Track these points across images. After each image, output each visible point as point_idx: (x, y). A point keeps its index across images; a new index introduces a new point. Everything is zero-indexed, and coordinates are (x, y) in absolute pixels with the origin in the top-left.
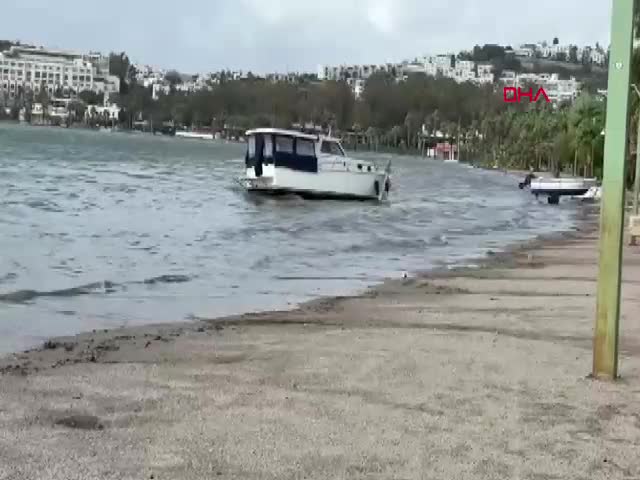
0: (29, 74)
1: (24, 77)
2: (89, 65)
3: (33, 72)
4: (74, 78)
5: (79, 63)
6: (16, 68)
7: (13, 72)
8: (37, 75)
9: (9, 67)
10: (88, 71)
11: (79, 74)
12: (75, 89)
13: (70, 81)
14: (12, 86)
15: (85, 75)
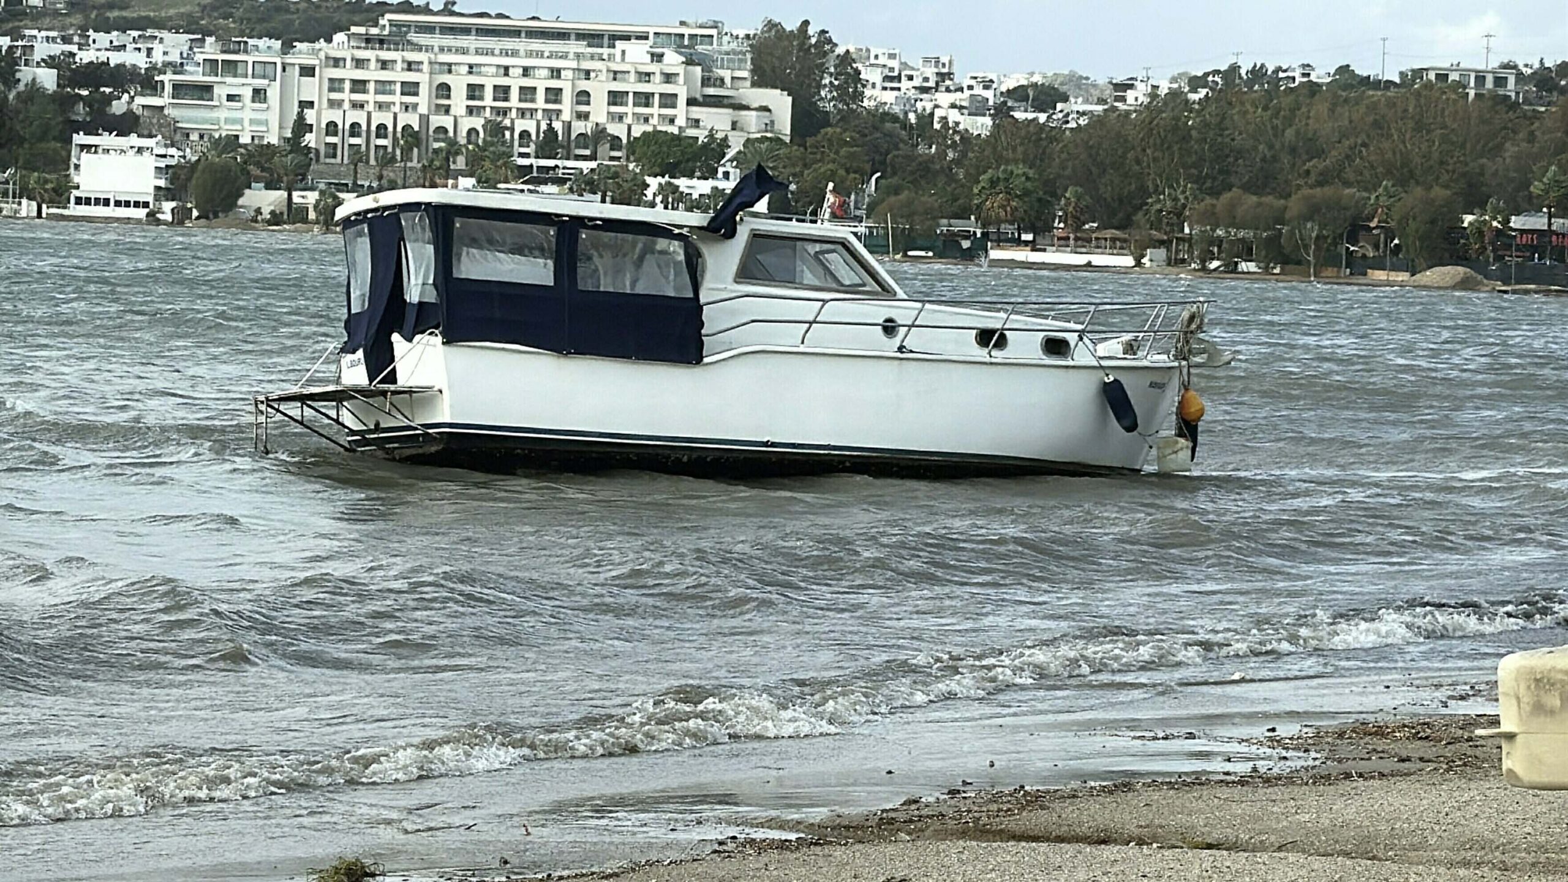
0: (444, 90)
1: (423, 101)
2: (673, 60)
3: (459, 83)
4: (616, 98)
5: (637, 53)
6: (399, 75)
7: (383, 87)
8: (474, 91)
9: (372, 74)
10: (668, 78)
11: (631, 86)
12: (617, 130)
13: (599, 110)
14: (382, 130)
15: (656, 87)
